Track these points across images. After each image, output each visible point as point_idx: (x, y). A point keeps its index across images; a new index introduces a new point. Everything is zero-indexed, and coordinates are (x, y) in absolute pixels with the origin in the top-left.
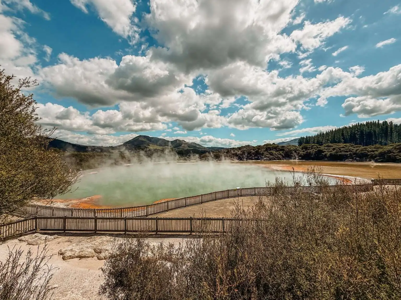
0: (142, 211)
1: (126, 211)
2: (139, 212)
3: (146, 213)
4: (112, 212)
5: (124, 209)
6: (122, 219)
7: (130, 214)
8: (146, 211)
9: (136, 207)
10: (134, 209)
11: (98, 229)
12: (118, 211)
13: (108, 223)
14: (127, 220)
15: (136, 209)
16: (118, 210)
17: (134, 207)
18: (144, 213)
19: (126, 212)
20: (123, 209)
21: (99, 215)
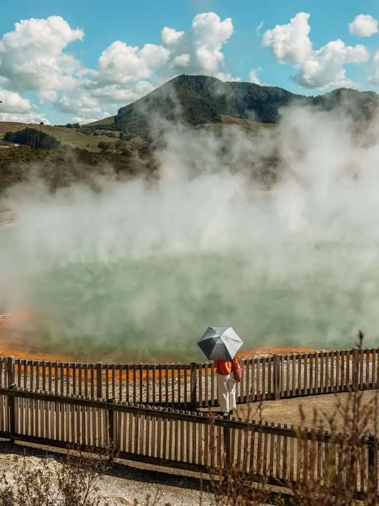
0: (176, 388)
1: (118, 377)
2: (164, 389)
3: (189, 394)
4: (68, 376)
5: (110, 372)
6: (99, 405)
7: (131, 392)
8: (189, 385)
9: (152, 367)
10: (144, 375)
11: (19, 433)
12: (89, 377)
13: (52, 415)
14: (116, 414)
15: (151, 375)
16: (89, 372)
17: (147, 368)
18: (182, 395)
19: (117, 382)
20: (104, 372)
21: (23, 384)
